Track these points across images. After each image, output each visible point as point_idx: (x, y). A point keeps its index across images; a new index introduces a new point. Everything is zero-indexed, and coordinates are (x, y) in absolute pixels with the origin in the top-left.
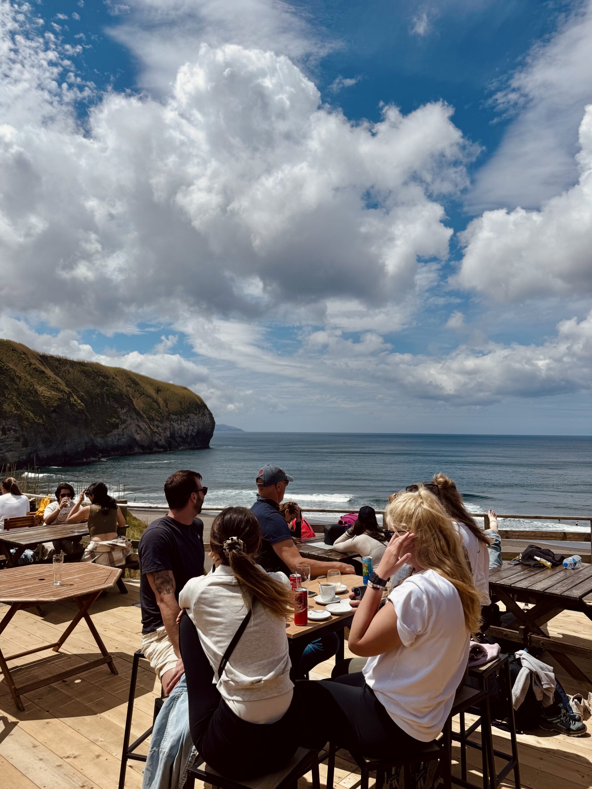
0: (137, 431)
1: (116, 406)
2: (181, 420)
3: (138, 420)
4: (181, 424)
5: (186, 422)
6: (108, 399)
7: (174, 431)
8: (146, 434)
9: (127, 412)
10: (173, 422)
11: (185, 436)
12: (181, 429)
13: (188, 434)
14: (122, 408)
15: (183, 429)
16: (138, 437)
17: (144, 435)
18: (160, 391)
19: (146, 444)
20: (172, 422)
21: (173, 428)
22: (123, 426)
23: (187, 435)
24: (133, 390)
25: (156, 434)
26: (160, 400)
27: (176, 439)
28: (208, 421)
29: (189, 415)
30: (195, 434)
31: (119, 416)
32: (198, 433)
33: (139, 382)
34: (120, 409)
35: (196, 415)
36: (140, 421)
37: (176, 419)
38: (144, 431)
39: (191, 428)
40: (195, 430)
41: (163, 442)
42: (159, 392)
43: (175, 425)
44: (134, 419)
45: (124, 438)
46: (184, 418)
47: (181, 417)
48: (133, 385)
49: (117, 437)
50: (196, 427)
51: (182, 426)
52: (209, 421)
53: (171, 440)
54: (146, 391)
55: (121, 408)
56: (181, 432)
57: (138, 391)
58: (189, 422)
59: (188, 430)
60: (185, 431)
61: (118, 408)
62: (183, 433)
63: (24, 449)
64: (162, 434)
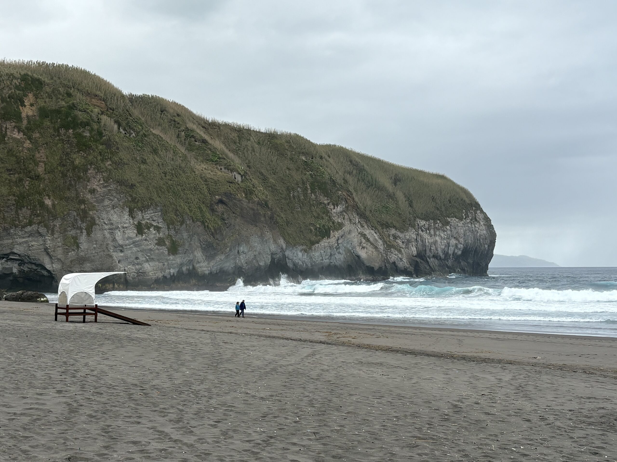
0: (361, 243)
1: (326, 202)
2: (436, 229)
3: (362, 226)
4: (435, 235)
5: (444, 231)
6: (313, 191)
7: (424, 245)
8: (376, 248)
9: (343, 211)
10: (422, 231)
11: (443, 256)
12: (435, 242)
13: (448, 253)
14: (336, 205)
15: (439, 242)
16: (363, 254)
17: (374, 250)
18: (400, 181)
19: (376, 265)
20: (420, 232)
21: (422, 241)
22: (337, 234)
23: (446, 254)
24: (356, 180)
25: (392, 249)
26: (400, 195)
27: (428, 260)
28: (482, 231)
29: (449, 220)
30: (460, 253)
31: (329, 217)
32: (466, 252)
33: (365, 166)
34: (332, 207)
35: (461, 219)
36: (366, 227)
37: (427, 226)
38: (372, 244)
39: (453, 242)
40: (461, 246)
41: (404, 263)
42: (398, 183)
43: (425, 236)
44: (355, 223)
45: (339, 253)
46: (440, 225)
47: (435, 223)
48: (354, 172)
49: (329, 250)
50: (462, 240)
51: (437, 238)
52: (485, 232)
53: (418, 260)
54: (376, 181)
55: (333, 205)
56: (437, 249)
57: (363, 180)
58: (449, 232)
59: (448, 245)
60: (443, 247)
61: (328, 204)
62: (439, 249)
63: (171, 257)
64: (403, 250)
